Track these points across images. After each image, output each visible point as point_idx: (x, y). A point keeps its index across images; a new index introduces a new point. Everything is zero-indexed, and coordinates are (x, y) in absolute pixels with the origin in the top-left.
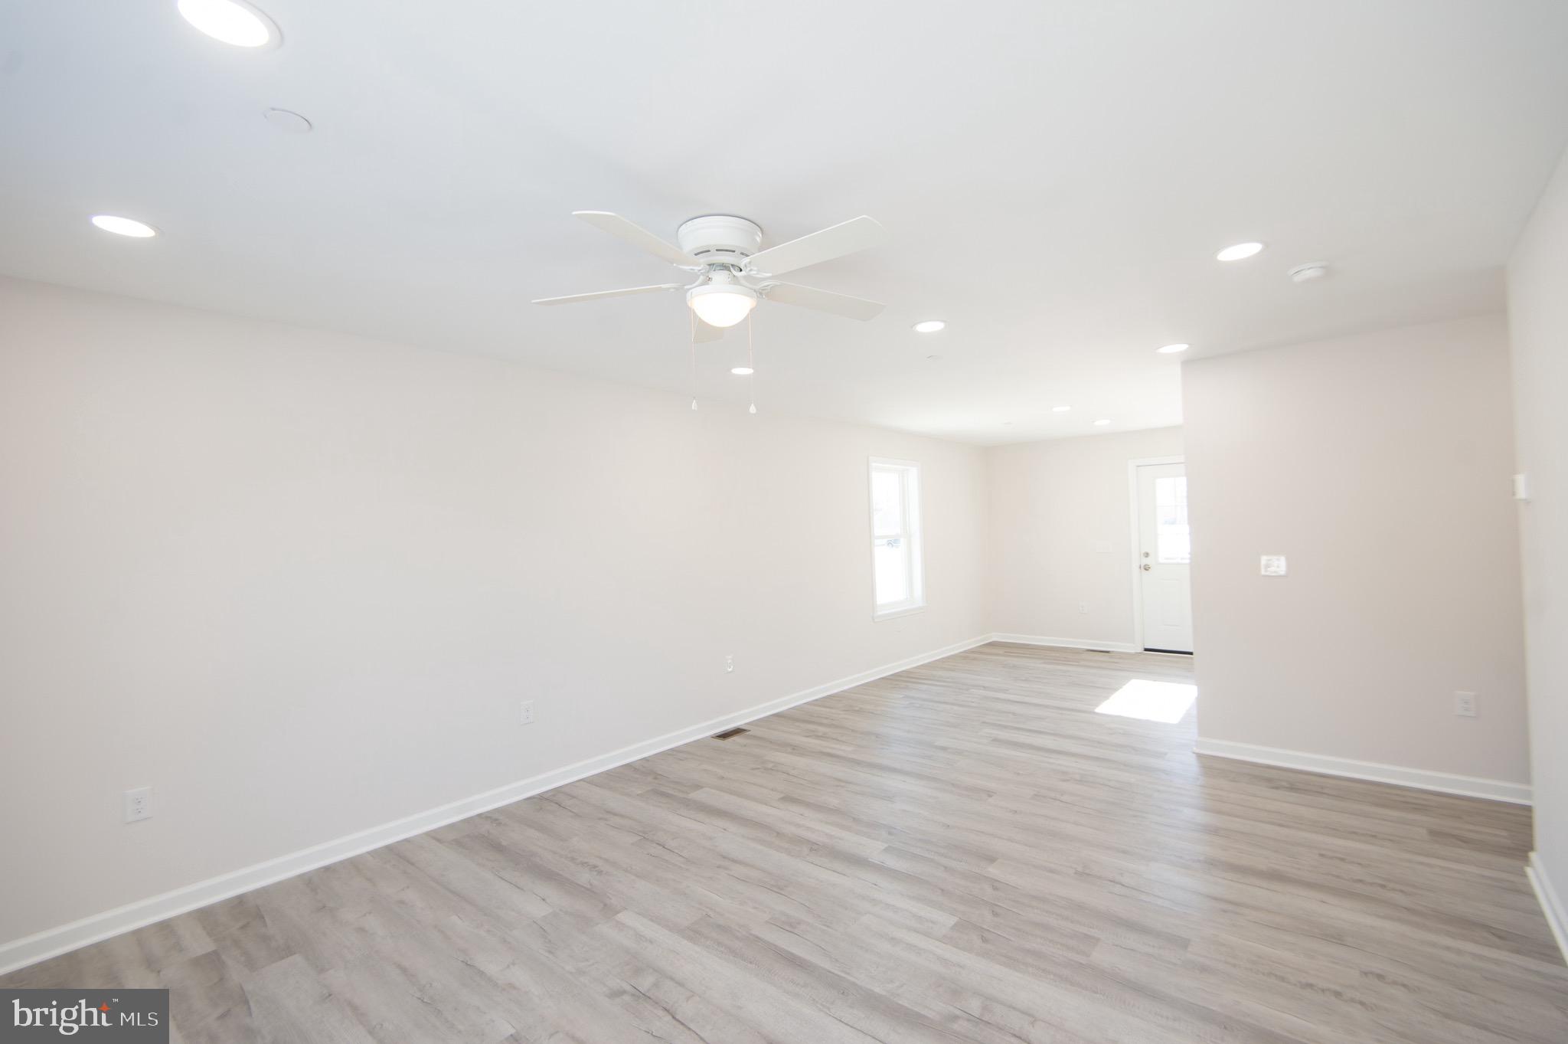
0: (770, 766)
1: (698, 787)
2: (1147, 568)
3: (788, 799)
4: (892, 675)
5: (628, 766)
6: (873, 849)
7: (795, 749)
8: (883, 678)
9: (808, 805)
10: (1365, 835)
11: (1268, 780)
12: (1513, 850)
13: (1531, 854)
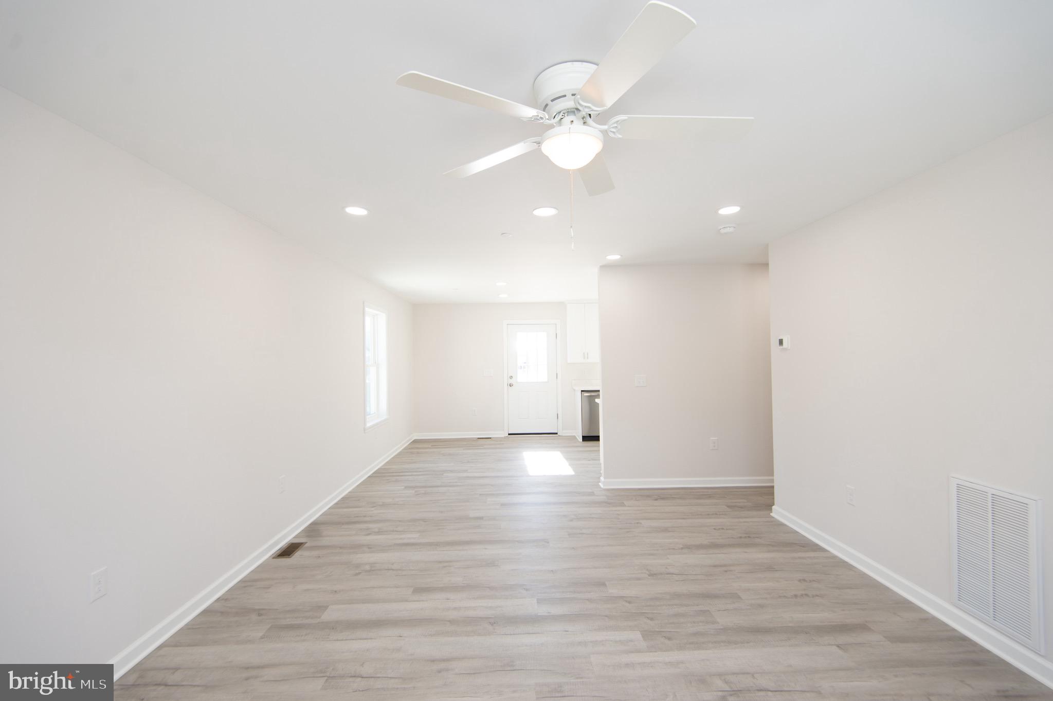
0: (367, 567)
1: (322, 608)
2: (511, 385)
3: (418, 590)
4: (374, 473)
5: (206, 612)
6: (528, 605)
7: (370, 548)
8: (369, 477)
9: (442, 589)
10: (713, 514)
11: (648, 496)
12: (757, 507)
13: (773, 507)
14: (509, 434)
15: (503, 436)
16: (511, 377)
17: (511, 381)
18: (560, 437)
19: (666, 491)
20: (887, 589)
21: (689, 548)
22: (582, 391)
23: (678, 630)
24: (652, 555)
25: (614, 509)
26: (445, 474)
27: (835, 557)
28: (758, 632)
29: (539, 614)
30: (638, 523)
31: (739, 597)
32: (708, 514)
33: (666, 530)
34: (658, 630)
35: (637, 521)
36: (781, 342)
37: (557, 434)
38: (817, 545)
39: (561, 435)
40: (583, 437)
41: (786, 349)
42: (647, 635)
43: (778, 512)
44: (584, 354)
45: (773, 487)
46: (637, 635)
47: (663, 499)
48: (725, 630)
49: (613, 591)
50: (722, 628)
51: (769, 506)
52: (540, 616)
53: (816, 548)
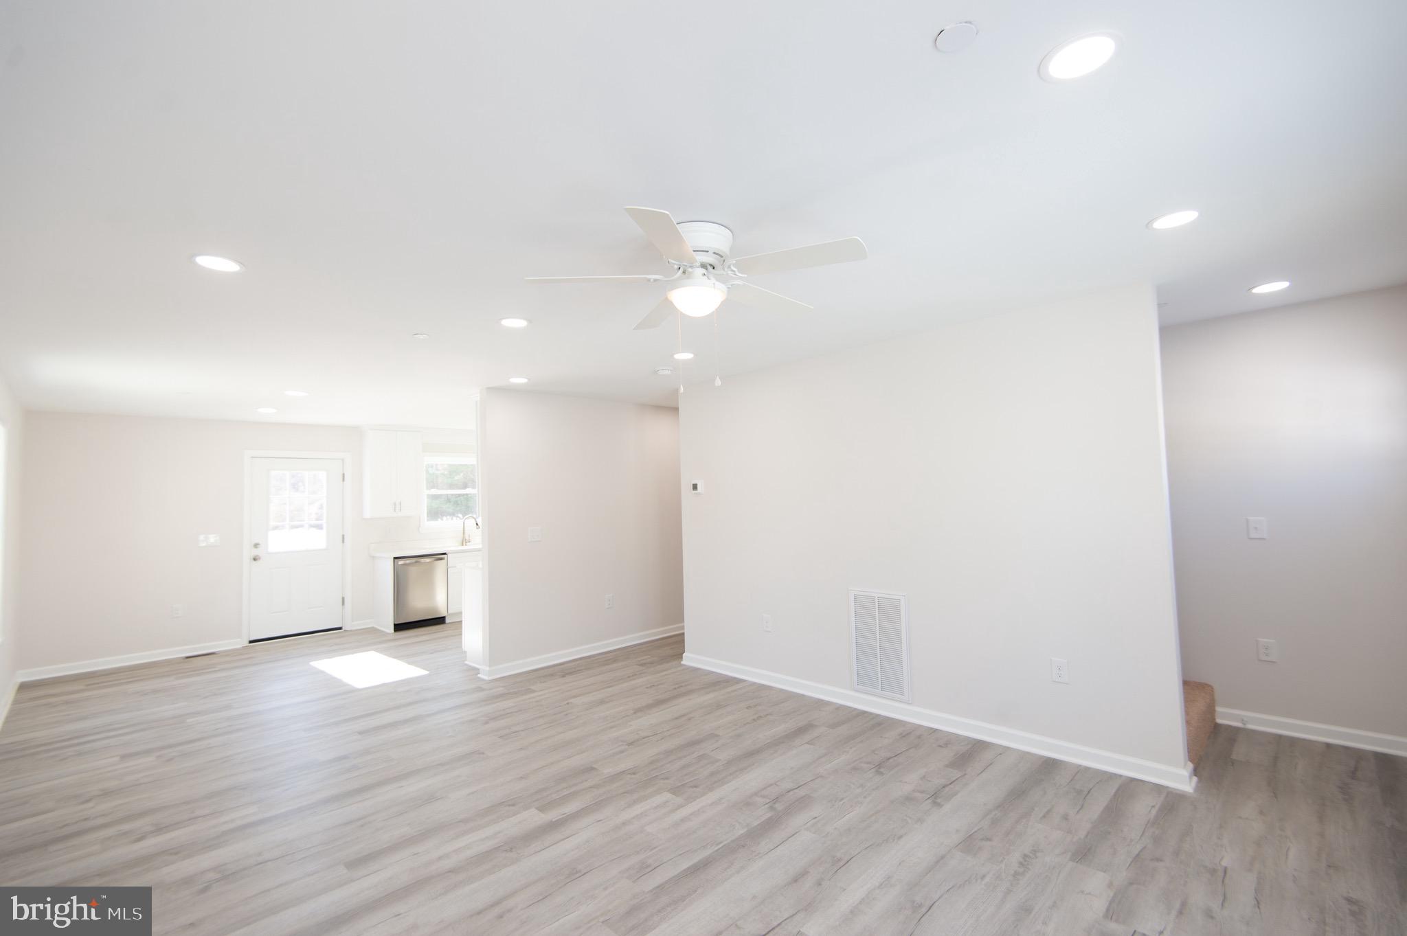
2: (256, 559)
10: (633, 676)
11: (552, 675)
12: (665, 659)
13: (684, 654)
14: (251, 642)
15: (239, 646)
16: (256, 545)
17: (256, 552)
18: (347, 633)
19: (566, 665)
20: (803, 696)
21: (638, 711)
22: (394, 558)
23: (696, 778)
24: (612, 727)
25: (525, 697)
26: (188, 721)
27: (754, 684)
28: (752, 755)
29: (554, 820)
30: (568, 704)
31: (717, 736)
32: (629, 677)
33: (602, 702)
34: (680, 784)
35: (566, 702)
36: (695, 487)
37: (340, 628)
38: (735, 678)
39: (346, 629)
40: (395, 625)
41: (700, 494)
42: (675, 791)
43: (690, 659)
44: (395, 504)
45: (683, 634)
46: (667, 796)
47: (570, 673)
48: (729, 763)
49: (608, 770)
50: (726, 762)
51: (679, 655)
52: (555, 821)
53: (738, 681)
